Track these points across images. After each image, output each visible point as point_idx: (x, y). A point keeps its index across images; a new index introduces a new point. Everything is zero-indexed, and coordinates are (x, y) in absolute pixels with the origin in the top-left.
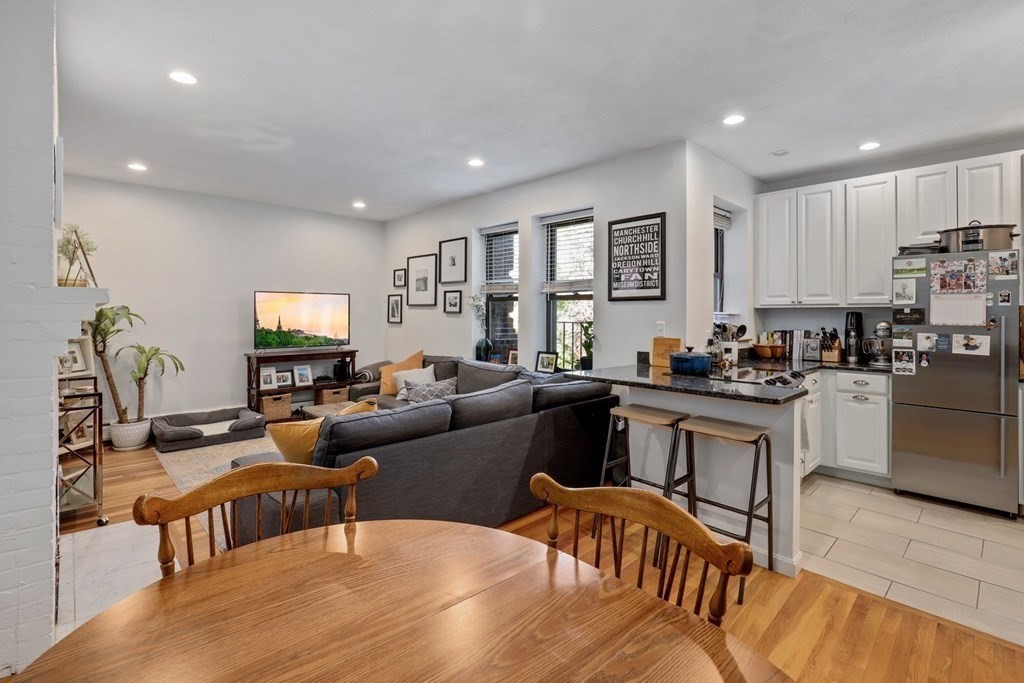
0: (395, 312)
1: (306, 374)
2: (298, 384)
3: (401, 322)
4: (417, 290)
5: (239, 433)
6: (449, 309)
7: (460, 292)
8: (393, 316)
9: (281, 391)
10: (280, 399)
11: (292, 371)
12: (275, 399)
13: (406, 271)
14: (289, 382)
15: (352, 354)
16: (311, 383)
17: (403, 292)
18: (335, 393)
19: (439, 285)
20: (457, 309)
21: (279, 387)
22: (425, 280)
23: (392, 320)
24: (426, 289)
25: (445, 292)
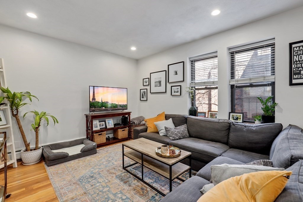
0: (143, 96)
1: (110, 123)
2: (108, 127)
3: (147, 100)
4: (156, 86)
5: (86, 153)
6: (173, 94)
7: (180, 86)
8: (143, 98)
9: (102, 130)
10: (101, 134)
11: (105, 121)
12: (99, 135)
13: (150, 79)
14: (104, 126)
15: (129, 114)
16: (113, 126)
17: (148, 88)
18: (123, 130)
19: (168, 84)
20: (179, 94)
21: (101, 129)
22: (160, 82)
23: (142, 99)
24: (160, 85)
25: (172, 86)
